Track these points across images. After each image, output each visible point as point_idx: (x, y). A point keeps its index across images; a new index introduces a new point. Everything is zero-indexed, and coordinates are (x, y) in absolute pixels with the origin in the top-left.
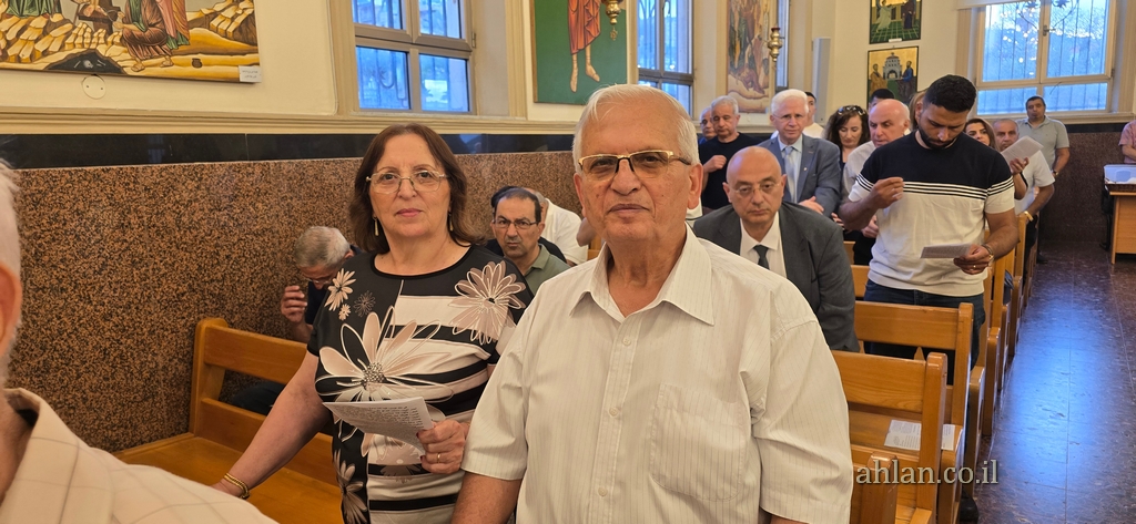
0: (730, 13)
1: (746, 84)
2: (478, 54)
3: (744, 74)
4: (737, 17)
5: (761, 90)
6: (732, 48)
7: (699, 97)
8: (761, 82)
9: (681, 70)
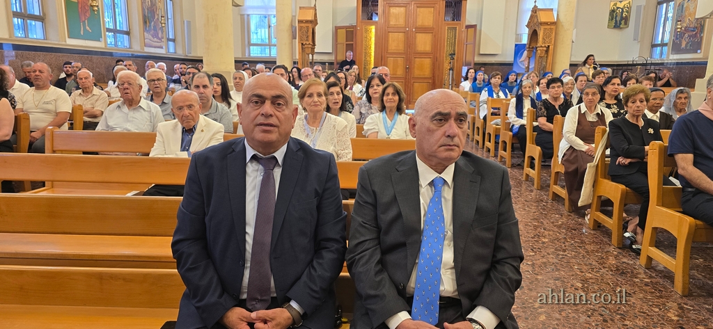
0: (143, 9)
1: (153, 36)
2: (46, 20)
3: (151, 33)
4: (146, 11)
5: (160, 39)
6: (145, 22)
7: (132, 40)
8: (160, 36)
9: (125, 29)
